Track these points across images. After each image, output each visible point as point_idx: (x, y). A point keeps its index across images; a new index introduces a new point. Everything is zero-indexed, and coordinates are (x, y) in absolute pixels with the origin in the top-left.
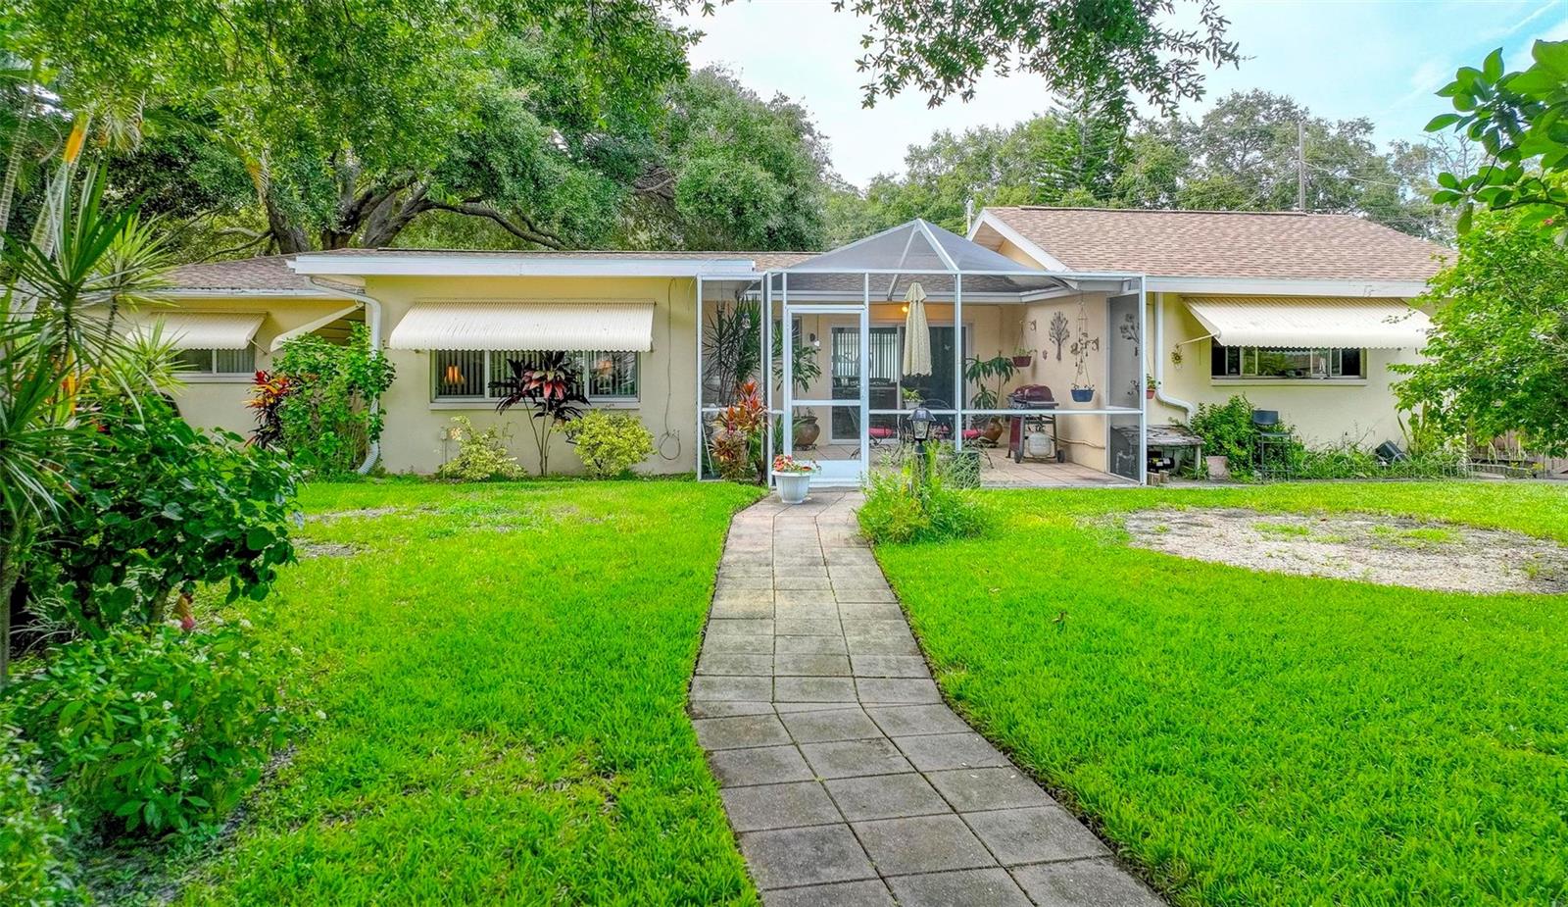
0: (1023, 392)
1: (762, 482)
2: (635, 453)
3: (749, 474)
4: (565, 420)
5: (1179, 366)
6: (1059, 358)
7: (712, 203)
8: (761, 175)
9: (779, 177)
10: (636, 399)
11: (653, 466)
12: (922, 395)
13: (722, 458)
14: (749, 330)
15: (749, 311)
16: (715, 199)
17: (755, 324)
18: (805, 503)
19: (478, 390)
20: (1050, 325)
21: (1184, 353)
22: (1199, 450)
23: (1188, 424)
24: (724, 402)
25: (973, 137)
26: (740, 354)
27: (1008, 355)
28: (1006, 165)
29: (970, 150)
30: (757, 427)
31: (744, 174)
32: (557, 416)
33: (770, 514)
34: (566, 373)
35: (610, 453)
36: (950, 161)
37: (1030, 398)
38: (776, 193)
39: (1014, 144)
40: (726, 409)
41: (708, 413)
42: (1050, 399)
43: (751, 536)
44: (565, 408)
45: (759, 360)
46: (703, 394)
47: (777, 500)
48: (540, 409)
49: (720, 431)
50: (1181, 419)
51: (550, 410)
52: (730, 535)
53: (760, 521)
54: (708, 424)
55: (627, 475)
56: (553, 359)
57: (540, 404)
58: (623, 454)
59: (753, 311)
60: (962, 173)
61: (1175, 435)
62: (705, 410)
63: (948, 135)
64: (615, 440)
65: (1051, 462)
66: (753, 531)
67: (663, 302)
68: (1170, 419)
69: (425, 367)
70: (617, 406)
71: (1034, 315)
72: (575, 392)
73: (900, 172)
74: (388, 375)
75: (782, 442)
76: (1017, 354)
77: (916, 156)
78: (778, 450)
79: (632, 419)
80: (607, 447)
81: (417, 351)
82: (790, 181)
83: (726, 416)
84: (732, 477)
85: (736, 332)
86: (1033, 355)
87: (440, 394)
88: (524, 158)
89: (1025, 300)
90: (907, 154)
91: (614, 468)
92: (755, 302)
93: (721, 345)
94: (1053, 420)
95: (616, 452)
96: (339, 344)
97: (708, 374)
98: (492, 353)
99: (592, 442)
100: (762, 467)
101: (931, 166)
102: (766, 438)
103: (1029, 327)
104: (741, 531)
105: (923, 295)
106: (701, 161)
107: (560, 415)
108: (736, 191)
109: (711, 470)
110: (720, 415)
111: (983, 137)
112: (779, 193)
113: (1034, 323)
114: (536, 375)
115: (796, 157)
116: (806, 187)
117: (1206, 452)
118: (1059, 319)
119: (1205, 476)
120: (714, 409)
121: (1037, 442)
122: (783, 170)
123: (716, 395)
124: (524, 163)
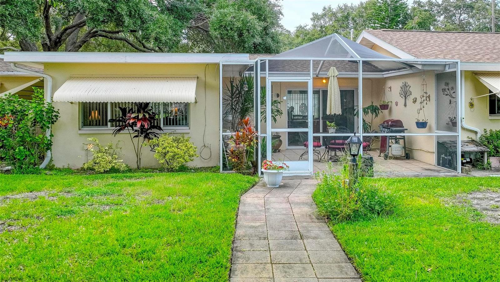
0: (388, 123)
1: (255, 173)
2: (187, 157)
3: (248, 168)
4: (150, 139)
5: (472, 110)
6: (405, 105)
7: (227, 30)
8: (251, 18)
9: (259, 18)
10: (188, 128)
11: (197, 163)
12: (337, 125)
13: (233, 160)
14: (247, 91)
15: (247, 82)
16: (229, 28)
17: (250, 88)
18: (281, 187)
19: (104, 123)
20: (400, 89)
21: (475, 103)
22: (486, 154)
23: (478, 140)
24: (234, 129)
25: (341, 9)
26: (242, 104)
27: (377, 104)
28: (355, 21)
29: (339, 15)
30: (252, 143)
31: (243, 16)
32: (145, 137)
33: (261, 195)
34: (149, 114)
35: (173, 157)
36: (331, 20)
37: (392, 126)
38: (259, 26)
39: (359, 11)
40: (234, 133)
41: (226, 135)
42: (402, 126)
43: (252, 212)
44: (150, 133)
45: (253, 107)
46: (223, 124)
47: (264, 185)
48: (136, 134)
49: (232, 145)
50: (473, 136)
51: (142, 133)
52: (239, 212)
53: (256, 201)
54: (226, 141)
55: (183, 169)
56: (143, 107)
57: (136, 131)
58: (181, 157)
59: (249, 82)
60: (336, 24)
61: (472, 146)
62: (224, 134)
63: (330, 8)
64: (176, 150)
65: (403, 159)
66: (252, 209)
67: (202, 76)
68: (468, 137)
69: (76, 112)
70: (178, 131)
71: (390, 83)
72: (156, 125)
73: (309, 24)
74: (55, 116)
75: (266, 151)
76: (382, 103)
77: (316, 17)
78: (264, 156)
79: (185, 138)
80: (172, 154)
81: (72, 103)
82: (265, 20)
83: (235, 137)
84: (239, 171)
85: (240, 93)
86: (390, 104)
87: (84, 126)
88: (135, 7)
89: (385, 76)
90: (312, 16)
91: (176, 165)
92: (250, 78)
93: (232, 99)
94: (404, 138)
95: (176, 157)
96: (27, 99)
97: (225, 114)
98: (112, 103)
99: (164, 151)
100: (255, 164)
101: (322, 22)
102: (257, 149)
103: (387, 90)
104: (247, 209)
105: (337, 73)
106: (222, 10)
107: (147, 136)
108: (239, 24)
109: (228, 165)
110: (232, 137)
111: (345, 9)
112: (259, 25)
113: (390, 88)
114: (133, 115)
115: (268, 9)
116: (273, 24)
117: (490, 155)
118: (405, 86)
119: (489, 168)
120: (229, 133)
121: (396, 149)
122: (261, 15)
123: (230, 125)
124: (135, 11)
